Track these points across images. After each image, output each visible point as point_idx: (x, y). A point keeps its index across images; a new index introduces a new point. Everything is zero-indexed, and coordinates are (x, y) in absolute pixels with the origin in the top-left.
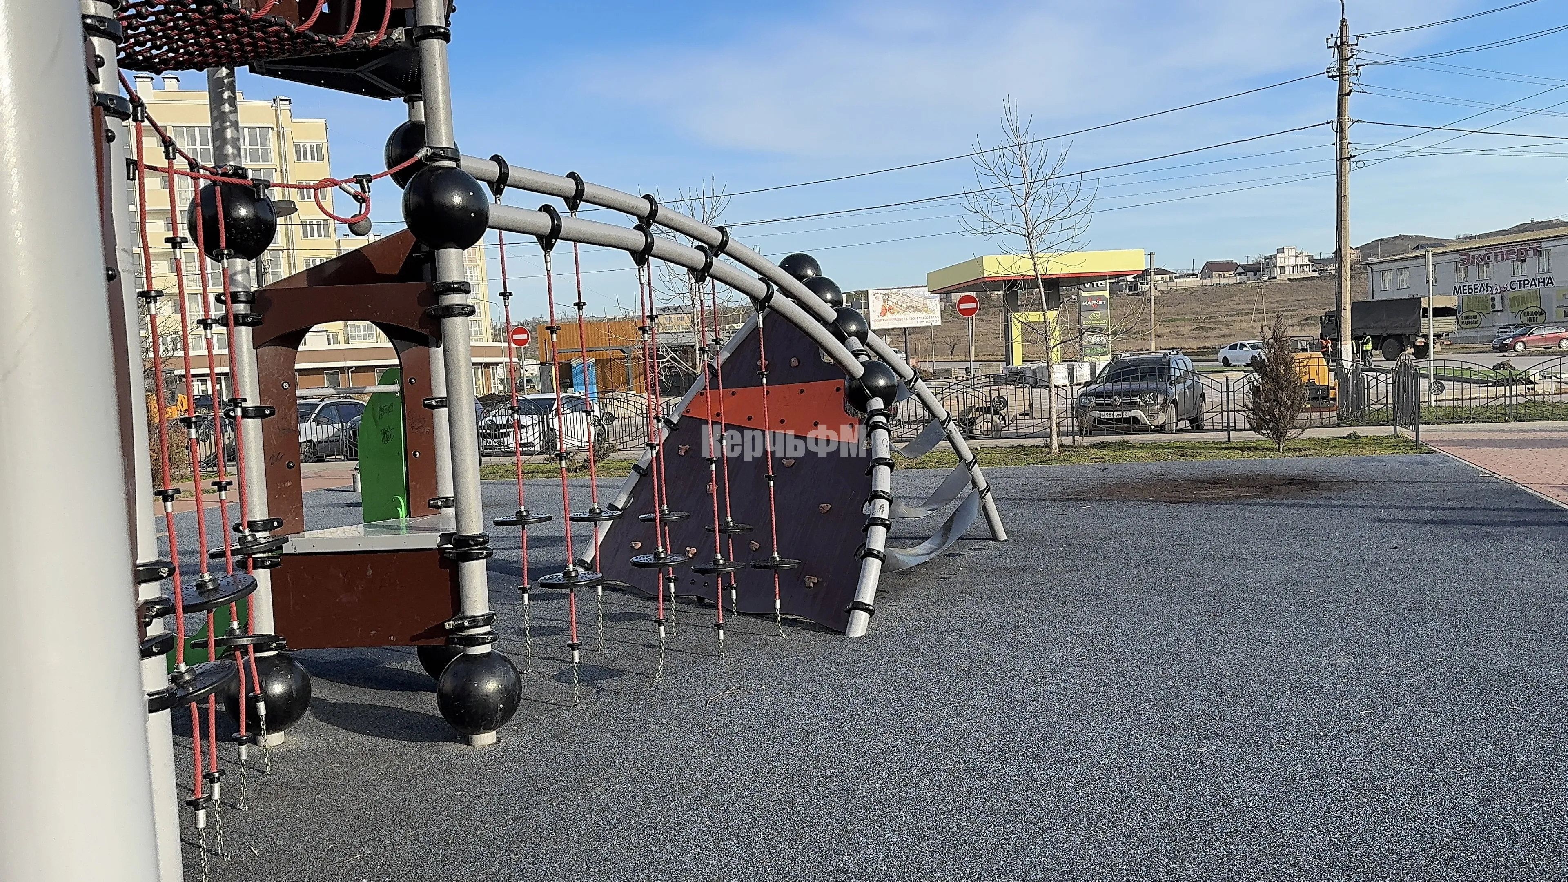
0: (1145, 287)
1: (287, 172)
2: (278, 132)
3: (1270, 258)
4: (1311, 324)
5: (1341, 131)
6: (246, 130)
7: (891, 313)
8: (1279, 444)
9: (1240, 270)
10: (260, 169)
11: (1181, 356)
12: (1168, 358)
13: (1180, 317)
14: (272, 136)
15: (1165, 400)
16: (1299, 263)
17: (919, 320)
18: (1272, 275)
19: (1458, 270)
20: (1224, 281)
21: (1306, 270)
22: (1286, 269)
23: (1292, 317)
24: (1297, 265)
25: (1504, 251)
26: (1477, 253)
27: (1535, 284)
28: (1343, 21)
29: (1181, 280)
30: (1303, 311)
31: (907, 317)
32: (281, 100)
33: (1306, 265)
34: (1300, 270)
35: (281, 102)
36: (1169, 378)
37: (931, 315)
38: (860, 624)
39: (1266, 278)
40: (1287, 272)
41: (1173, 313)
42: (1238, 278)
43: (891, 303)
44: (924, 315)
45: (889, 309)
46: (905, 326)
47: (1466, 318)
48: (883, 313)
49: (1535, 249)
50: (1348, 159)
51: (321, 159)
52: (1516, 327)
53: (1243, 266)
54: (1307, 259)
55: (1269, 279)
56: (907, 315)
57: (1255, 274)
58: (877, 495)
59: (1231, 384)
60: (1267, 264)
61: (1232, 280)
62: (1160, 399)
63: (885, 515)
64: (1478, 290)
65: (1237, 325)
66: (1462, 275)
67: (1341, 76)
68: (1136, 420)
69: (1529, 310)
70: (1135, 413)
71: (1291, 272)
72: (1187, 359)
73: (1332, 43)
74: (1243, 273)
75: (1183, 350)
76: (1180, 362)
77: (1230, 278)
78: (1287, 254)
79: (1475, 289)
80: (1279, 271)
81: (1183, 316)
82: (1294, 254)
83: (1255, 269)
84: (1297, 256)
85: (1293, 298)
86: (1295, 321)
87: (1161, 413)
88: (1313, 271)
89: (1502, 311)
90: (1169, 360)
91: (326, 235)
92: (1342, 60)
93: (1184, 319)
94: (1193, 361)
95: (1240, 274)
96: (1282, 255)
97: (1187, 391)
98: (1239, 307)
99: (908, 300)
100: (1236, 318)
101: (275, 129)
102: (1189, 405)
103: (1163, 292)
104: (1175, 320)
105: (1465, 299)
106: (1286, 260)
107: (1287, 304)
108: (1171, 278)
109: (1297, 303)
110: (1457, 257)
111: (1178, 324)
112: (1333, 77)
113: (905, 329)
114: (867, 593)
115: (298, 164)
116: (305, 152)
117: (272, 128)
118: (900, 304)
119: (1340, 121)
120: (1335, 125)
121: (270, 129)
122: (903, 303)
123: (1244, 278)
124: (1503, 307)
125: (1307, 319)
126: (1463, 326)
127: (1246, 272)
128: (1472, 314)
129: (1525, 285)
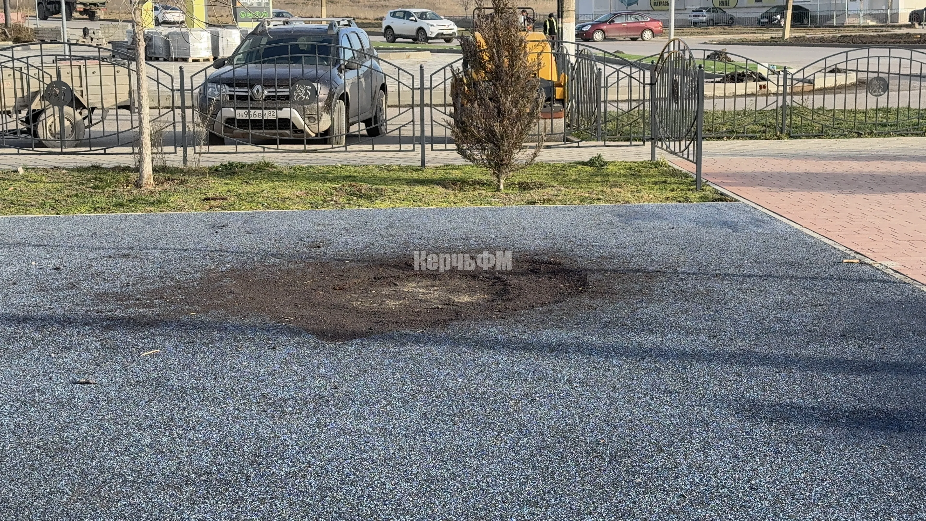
8: (498, 177)
11: (354, 27)
12: (335, 30)
15: (331, 95)
36: (337, 62)
59: (426, 75)
62: (323, 93)
68: (285, 123)
70: (284, 113)
72: (362, 32)
75: (357, 21)
76: (354, 39)
87: (325, 114)
90: (337, 34)
94: (369, 34)
97: (363, 80)
102: (365, 100)
126: (655, 8)
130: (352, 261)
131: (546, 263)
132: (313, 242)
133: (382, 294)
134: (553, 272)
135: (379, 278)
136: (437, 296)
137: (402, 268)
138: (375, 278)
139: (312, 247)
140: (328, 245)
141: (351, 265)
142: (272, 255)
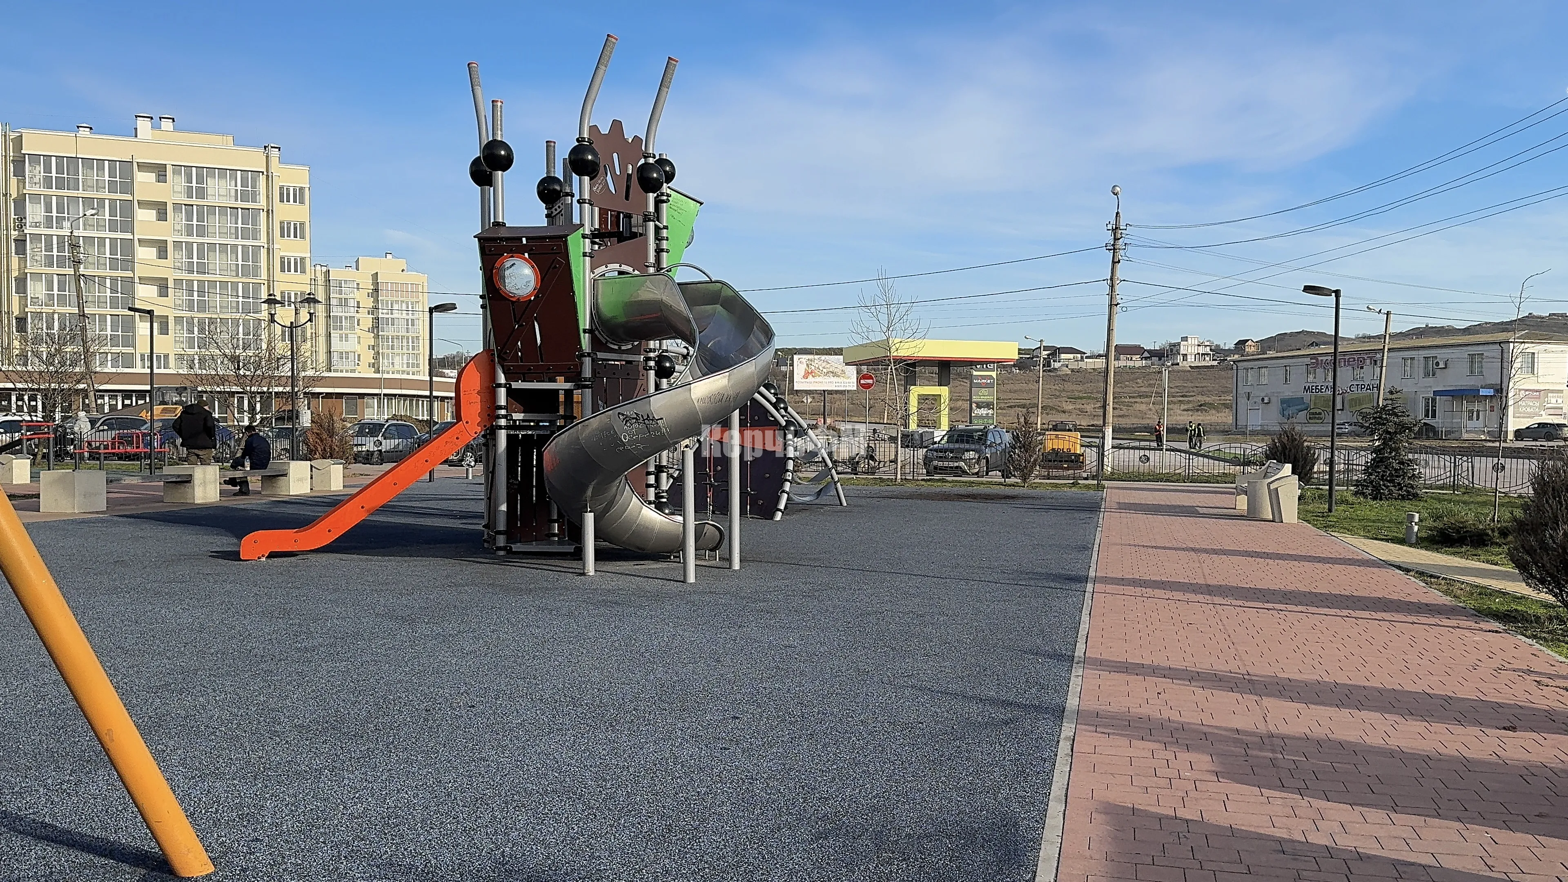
0: (1057, 365)
1: (272, 213)
2: (268, 176)
3: (1174, 345)
4: (1204, 410)
5: (1112, 286)
6: (239, 172)
7: (813, 376)
8: (1025, 484)
9: (1146, 354)
10: (249, 209)
13: (1086, 395)
14: (262, 179)
15: (979, 457)
16: (1201, 352)
17: (837, 384)
18: (1175, 362)
19: (1308, 373)
20: (1130, 364)
21: (1207, 359)
22: (1189, 357)
23: (1189, 402)
24: (1199, 354)
25: (1347, 357)
26: (1324, 358)
27: (1370, 389)
28: (1117, 213)
29: (1091, 360)
30: (1200, 398)
31: (827, 381)
32: (272, 147)
33: (1207, 354)
34: (1202, 359)
35: (272, 149)
37: (848, 381)
38: (779, 516)
39: (1169, 364)
40: (1189, 360)
41: (1081, 391)
42: (1144, 362)
43: (813, 368)
44: (841, 380)
45: (811, 373)
46: (824, 389)
47: (1313, 414)
48: (806, 376)
49: (1371, 358)
50: (1116, 305)
51: (302, 202)
52: (1351, 425)
53: (1149, 351)
54: (1208, 348)
55: (1172, 365)
56: (827, 379)
57: (1160, 359)
58: (788, 471)
60: (1172, 350)
61: (1138, 364)
62: (976, 456)
63: (790, 478)
64: (1324, 391)
65: (1138, 407)
66: (1311, 377)
67: (1114, 249)
68: (961, 468)
69: (1364, 411)
71: (1193, 360)
73: (1110, 227)
74: (1149, 358)
77: (1137, 362)
78: (1190, 343)
79: (1321, 389)
80: (1182, 358)
81: (1089, 395)
82: (1196, 343)
83: (1159, 355)
84: (1199, 345)
85: (1193, 385)
86: (1190, 406)
87: (976, 465)
88: (1213, 360)
89: (1342, 410)
91: (303, 271)
92: (1116, 239)
93: (1089, 398)
95: (1146, 358)
96: (1185, 343)
98: (1143, 389)
99: (828, 366)
100: (1138, 400)
101: (265, 173)
103: (1073, 370)
104: (1081, 398)
105: (1313, 398)
106: (1189, 349)
107: (1185, 390)
108: (1082, 357)
109: (1195, 389)
110: (1307, 360)
111: (1084, 401)
112: (1109, 250)
113: (824, 391)
114: (782, 506)
115: (281, 204)
116: (288, 195)
117: (263, 173)
118: (821, 369)
119: (1112, 279)
120: (1109, 281)
121: (261, 174)
122: (824, 368)
123: (1149, 362)
124: (1343, 406)
125: (1201, 405)
126: (1310, 421)
127: (1151, 357)
128: (1318, 411)
129: (1362, 388)
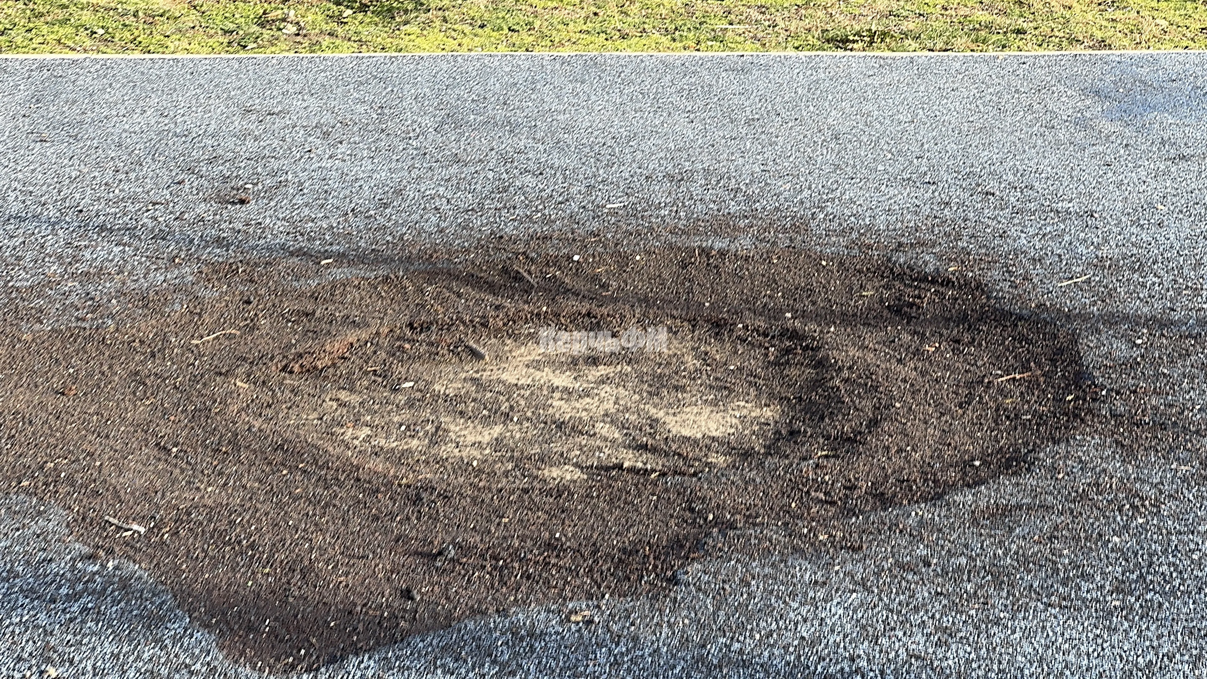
130: (341, 258)
131: (933, 282)
132: (226, 179)
133: (436, 397)
134: (963, 318)
135: (425, 327)
136: (610, 406)
137: (492, 288)
138: (411, 326)
139: (224, 201)
140: (270, 192)
141: (340, 273)
142: (102, 228)
